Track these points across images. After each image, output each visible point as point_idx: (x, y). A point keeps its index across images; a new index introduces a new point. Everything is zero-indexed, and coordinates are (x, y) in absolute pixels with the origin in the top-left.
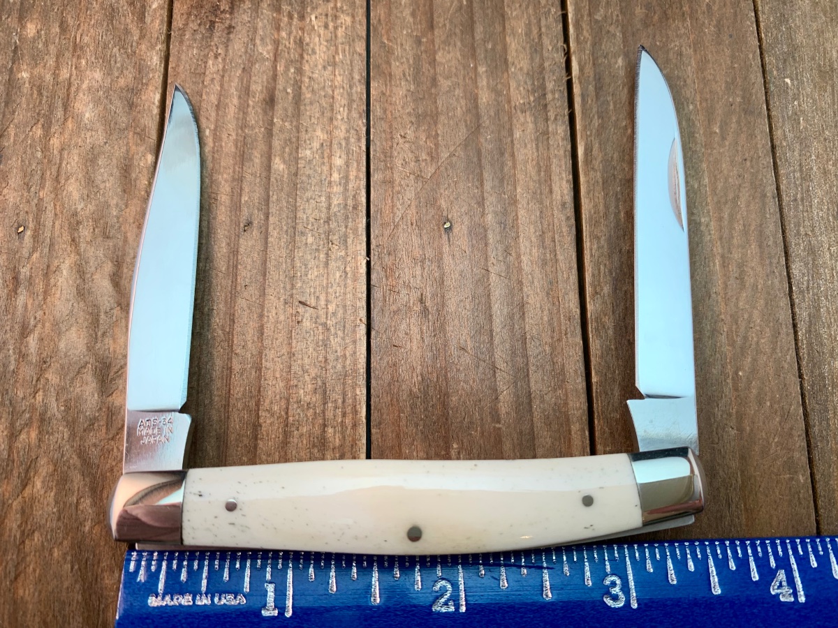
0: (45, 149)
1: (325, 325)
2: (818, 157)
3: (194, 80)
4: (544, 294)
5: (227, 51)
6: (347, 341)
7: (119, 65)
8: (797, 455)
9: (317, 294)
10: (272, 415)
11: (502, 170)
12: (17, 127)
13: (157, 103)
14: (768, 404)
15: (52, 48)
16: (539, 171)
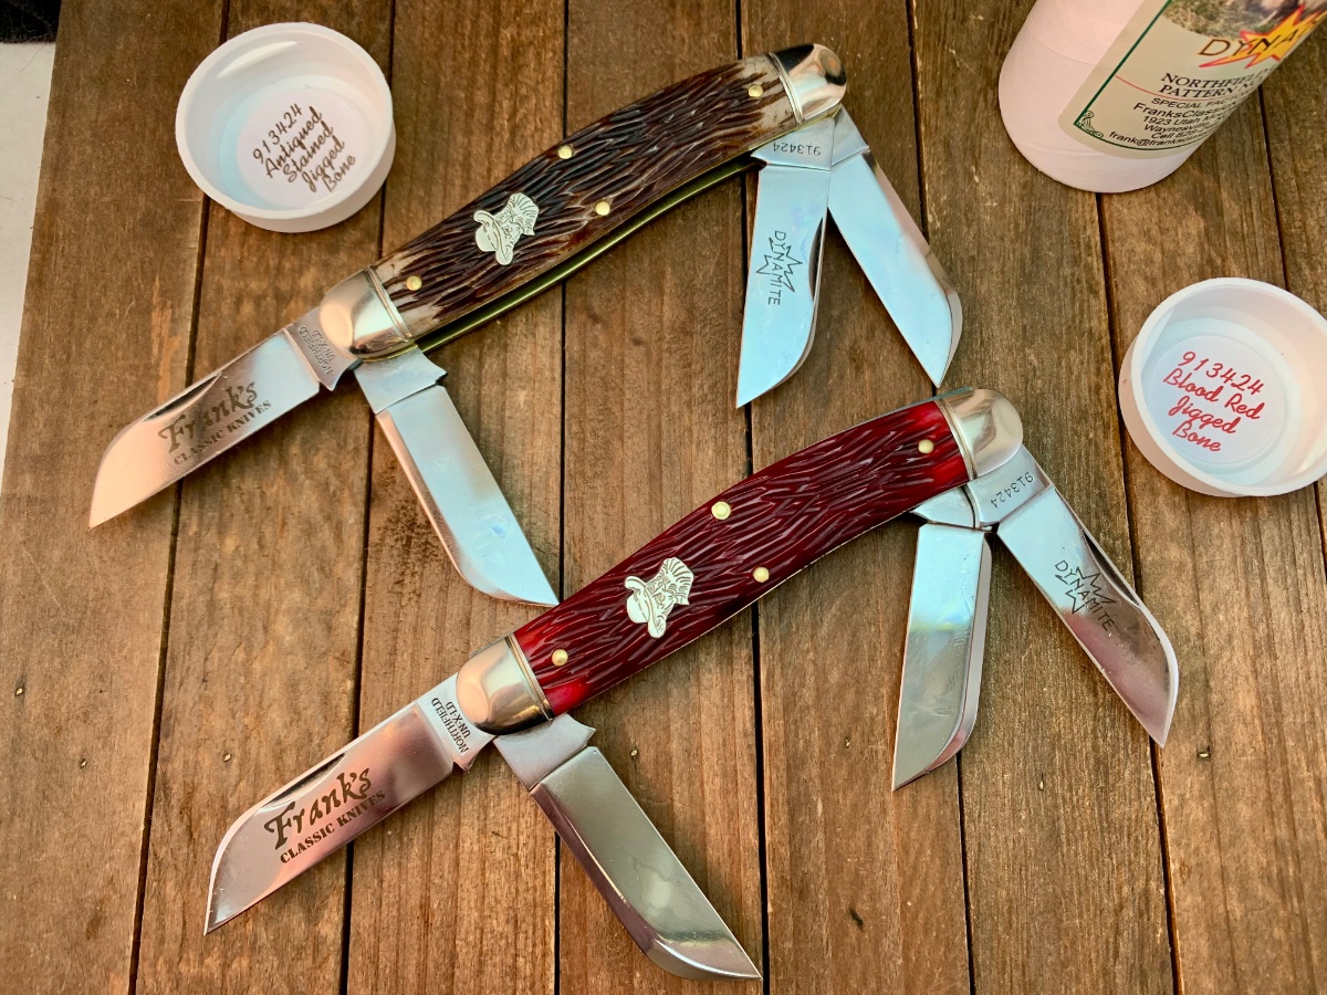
0: (248, 673)
1: (516, 855)
2: (997, 681)
3: (392, 600)
4: (726, 824)
5: (424, 568)
6: (537, 872)
7: (317, 585)
8: (959, 984)
9: (509, 825)
10: (468, 944)
11: (687, 696)
12: (221, 649)
13: (355, 626)
14: (934, 934)
15: (252, 568)
16: (723, 697)
